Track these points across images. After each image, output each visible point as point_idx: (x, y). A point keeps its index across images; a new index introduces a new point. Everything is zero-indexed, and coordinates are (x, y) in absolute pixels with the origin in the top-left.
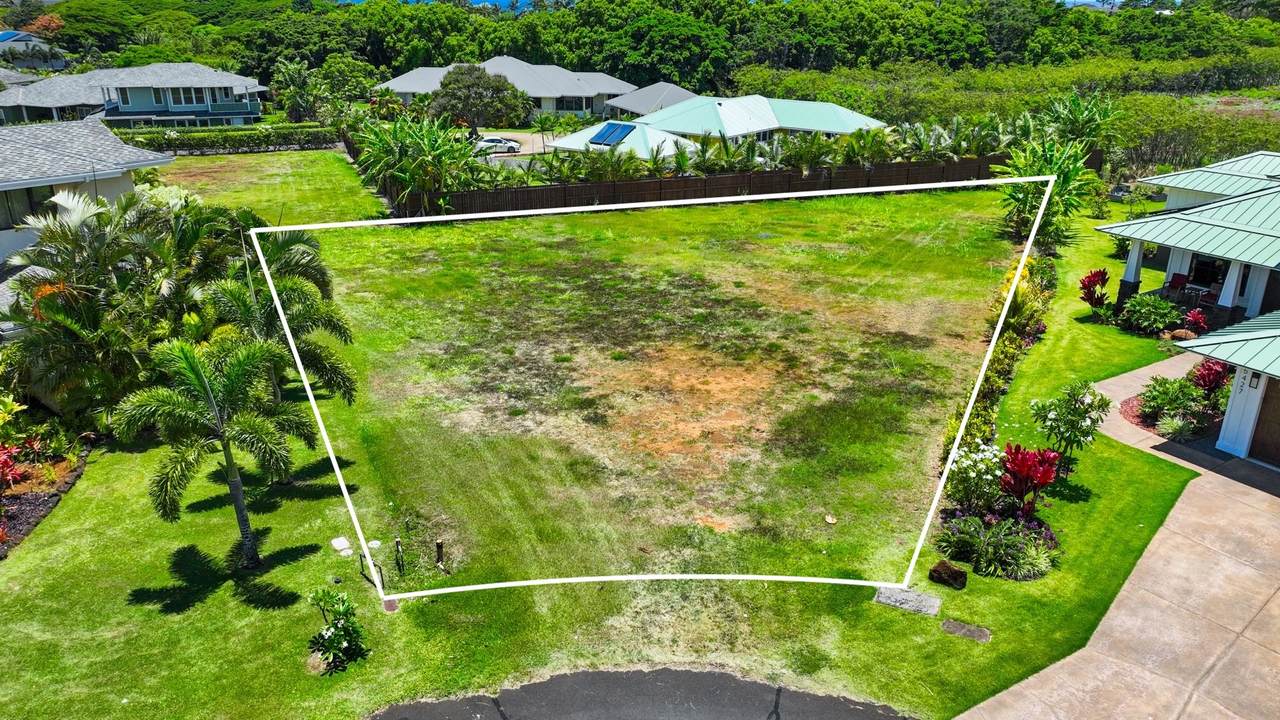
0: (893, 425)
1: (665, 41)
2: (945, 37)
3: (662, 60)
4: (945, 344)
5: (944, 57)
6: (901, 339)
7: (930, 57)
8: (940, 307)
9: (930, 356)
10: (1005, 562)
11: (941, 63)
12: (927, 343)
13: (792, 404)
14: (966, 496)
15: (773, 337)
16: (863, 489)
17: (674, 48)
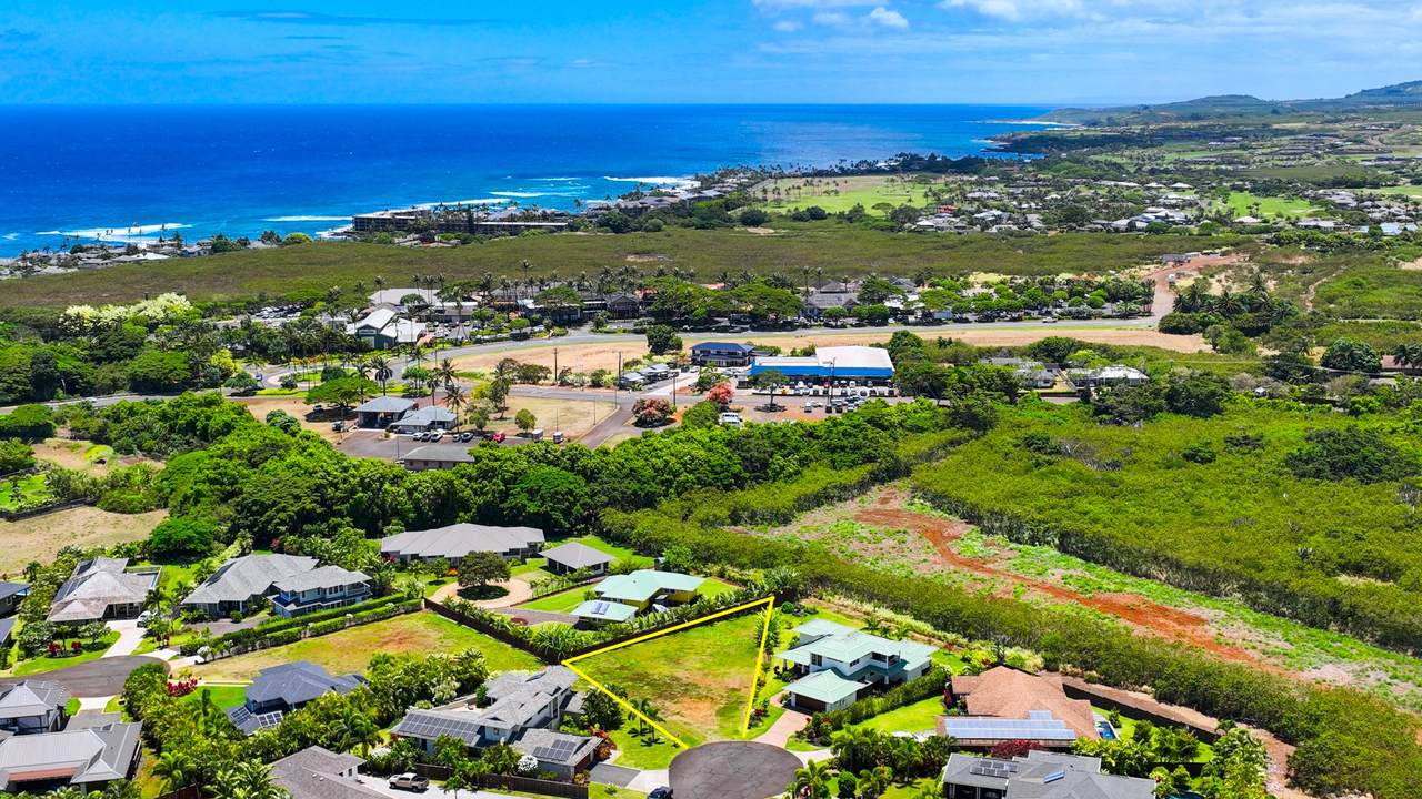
0: (737, 709)
1: (553, 498)
2: (718, 469)
3: (553, 509)
4: (744, 689)
5: (719, 484)
6: (734, 690)
7: (710, 484)
8: (741, 678)
9: (741, 694)
10: (756, 725)
11: (718, 487)
12: (739, 690)
13: (717, 708)
14: (752, 718)
15: (705, 693)
16: (734, 720)
17: (559, 501)
